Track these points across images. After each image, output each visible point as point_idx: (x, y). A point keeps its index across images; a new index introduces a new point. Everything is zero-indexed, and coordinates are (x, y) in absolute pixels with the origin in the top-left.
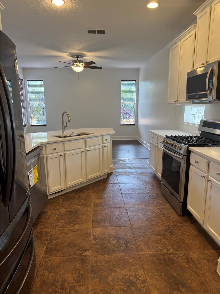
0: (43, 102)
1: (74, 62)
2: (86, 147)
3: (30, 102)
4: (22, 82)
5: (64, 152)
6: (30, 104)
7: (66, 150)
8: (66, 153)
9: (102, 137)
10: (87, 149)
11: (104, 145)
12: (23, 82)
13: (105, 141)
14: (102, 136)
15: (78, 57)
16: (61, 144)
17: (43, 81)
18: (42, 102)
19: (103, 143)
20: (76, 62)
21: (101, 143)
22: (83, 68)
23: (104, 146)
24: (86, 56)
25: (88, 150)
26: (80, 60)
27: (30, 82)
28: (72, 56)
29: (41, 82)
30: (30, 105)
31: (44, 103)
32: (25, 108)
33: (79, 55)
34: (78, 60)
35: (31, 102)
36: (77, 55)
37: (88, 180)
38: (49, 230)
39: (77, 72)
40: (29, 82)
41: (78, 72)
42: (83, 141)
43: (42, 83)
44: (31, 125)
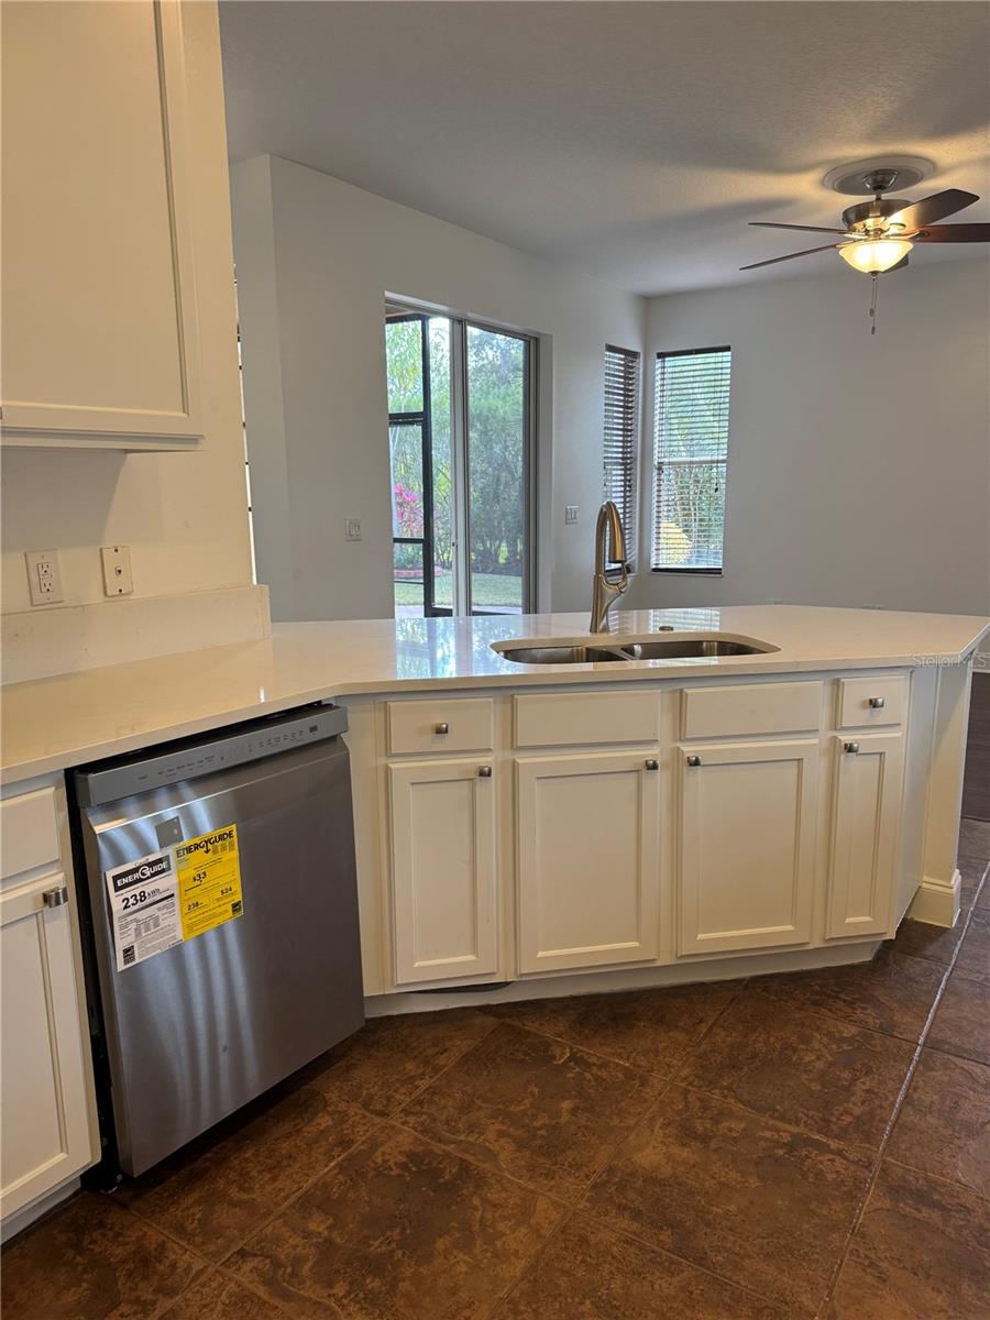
0: (721, 458)
1: (852, 216)
2: (681, 735)
3: (662, 460)
4: (632, 367)
5: (509, 755)
6: (660, 469)
7: (519, 744)
8: (523, 760)
9: (837, 683)
10: (690, 750)
11: (846, 738)
12: (640, 363)
13: (852, 713)
14: (834, 676)
15: (879, 187)
16: (491, 700)
17: (729, 353)
18: (715, 458)
19: (835, 724)
20: (861, 213)
21: (823, 721)
22: (910, 246)
23: (849, 749)
24: (933, 169)
25: (696, 763)
26: (888, 200)
27: (672, 364)
28: (845, 186)
29: (720, 359)
30: (659, 474)
31: (723, 461)
32: (633, 488)
33: (888, 173)
34: (878, 199)
35: (666, 460)
36: (877, 172)
37: (682, 957)
38: (198, 1266)
39: (866, 271)
40: (669, 361)
41: (874, 273)
42: (657, 698)
43: (724, 359)
44: (654, 570)
